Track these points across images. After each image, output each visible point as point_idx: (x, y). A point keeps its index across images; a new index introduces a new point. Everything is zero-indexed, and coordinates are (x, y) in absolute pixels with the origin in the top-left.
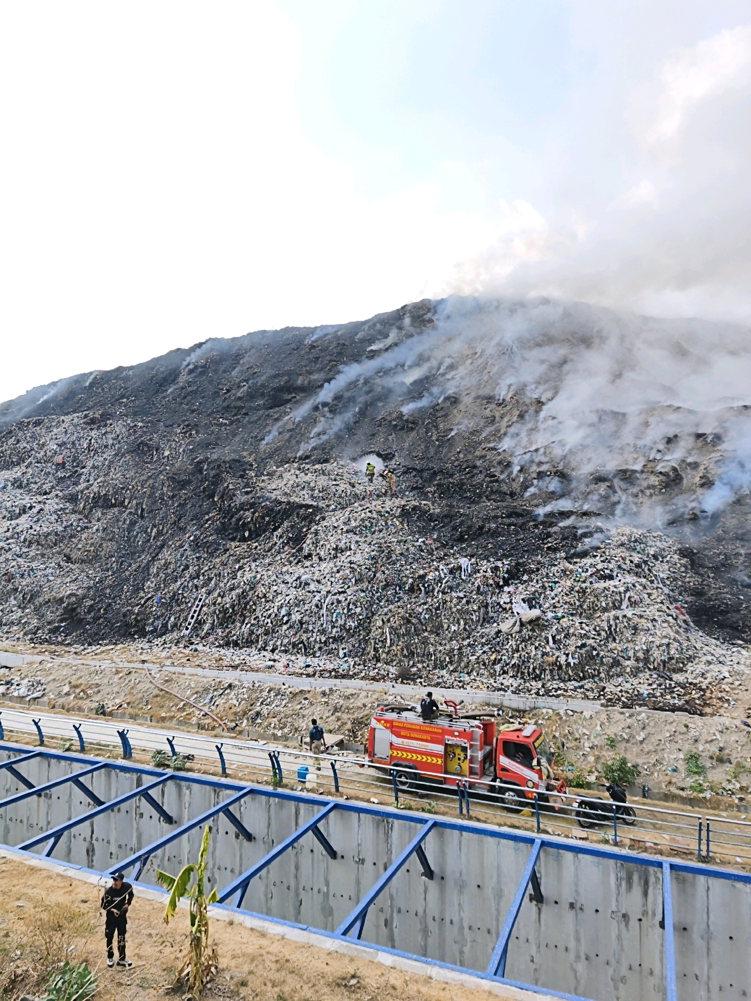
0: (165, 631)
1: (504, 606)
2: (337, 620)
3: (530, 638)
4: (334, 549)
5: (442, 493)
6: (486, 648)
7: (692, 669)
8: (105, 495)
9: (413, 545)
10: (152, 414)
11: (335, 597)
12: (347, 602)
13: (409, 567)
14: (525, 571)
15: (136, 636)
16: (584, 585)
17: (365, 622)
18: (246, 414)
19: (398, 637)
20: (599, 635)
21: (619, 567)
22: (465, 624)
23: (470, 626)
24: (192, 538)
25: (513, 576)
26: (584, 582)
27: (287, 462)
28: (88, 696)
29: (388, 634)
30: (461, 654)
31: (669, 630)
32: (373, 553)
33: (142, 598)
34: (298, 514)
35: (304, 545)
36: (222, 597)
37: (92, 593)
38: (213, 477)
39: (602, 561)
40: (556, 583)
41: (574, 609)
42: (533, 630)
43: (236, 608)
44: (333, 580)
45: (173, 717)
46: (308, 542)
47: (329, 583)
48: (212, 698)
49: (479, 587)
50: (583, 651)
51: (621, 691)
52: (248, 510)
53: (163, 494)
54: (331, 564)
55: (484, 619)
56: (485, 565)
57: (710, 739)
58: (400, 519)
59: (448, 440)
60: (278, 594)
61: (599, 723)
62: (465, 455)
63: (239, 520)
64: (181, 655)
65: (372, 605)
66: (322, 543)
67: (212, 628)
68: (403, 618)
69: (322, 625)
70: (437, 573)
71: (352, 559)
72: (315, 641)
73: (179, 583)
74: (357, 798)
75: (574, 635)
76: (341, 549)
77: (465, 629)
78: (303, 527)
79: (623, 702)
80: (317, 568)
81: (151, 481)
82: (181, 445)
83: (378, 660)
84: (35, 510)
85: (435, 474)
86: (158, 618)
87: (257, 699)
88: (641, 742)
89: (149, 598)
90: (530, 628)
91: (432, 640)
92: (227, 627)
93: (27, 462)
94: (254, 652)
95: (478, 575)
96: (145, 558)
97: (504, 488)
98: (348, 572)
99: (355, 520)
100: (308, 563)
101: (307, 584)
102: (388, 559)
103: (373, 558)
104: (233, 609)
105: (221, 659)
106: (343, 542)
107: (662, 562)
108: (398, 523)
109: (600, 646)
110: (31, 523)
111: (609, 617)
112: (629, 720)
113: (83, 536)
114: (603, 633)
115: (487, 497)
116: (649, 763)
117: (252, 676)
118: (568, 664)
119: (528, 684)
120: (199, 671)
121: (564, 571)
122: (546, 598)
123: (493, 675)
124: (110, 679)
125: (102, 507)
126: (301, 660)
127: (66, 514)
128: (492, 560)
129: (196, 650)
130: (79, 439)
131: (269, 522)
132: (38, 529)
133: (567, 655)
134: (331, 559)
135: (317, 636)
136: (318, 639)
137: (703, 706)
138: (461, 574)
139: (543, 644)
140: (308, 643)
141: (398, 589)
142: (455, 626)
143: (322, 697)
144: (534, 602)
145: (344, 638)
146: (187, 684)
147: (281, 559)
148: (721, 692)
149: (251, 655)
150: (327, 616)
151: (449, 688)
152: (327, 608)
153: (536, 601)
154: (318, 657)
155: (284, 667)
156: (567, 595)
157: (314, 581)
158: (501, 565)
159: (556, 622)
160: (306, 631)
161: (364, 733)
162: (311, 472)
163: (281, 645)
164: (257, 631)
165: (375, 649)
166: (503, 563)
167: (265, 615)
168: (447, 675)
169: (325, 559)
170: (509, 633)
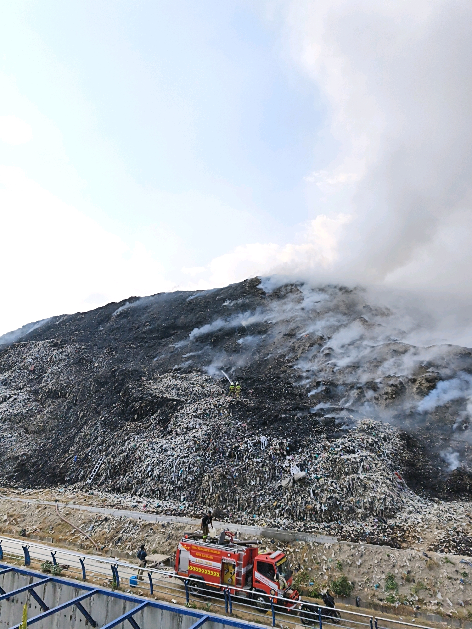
0: (77, 480)
1: (286, 469)
2: (181, 475)
3: (299, 491)
4: (185, 428)
5: (257, 394)
6: (271, 497)
7: (399, 516)
8: (55, 390)
9: (234, 427)
10: (91, 341)
11: (182, 460)
12: (189, 463)
13: (229, 441)
14: (300, 446)
15: (59, 484)
16: (335, 457)
17: (199, 477)
18: (147, 342)
19: (218, 488)
20: (342, 490)
21: (359, 445)
22: (260, 480)
23: (263, 482)
24: (103, 419)
25: (292, 449)
26: (336, 454)
27: (167, 372)
28: (17, 523)
29: (211, 485)
30: (255, 500)
31: (386, 489)
32: (208, 431)
33: (66, 457)
34: (167, 405)
35: (169, 425)
36: (114, 458)
37: (37, 453)
38: (121, 381)
39: (348, 441)
40: (318, 454)
41: (328, 473)
42: (301, 486)
43: (122, 466)
44: (182, 448)
45: (67, 539)
46: (171, 423)
47: (179, 450)
48: (93, 527)
49: (271, 456)
50: (330, 502)
51: (353, 530)
52: (138, 402)
53: (89, 390)
54: (183, 438)
55: (273, 477)
56: (276, 441)
57: (402, 565)
58: (228, 410)
59: (265, 360)
60: (147, 457)
61: (333, 552)
62: (275, 370)
63: (132, 408)
64: (82, 497)
65: (204, 466)
66: (179, 424)
67: (106, 479)
68: (221, 475)
69: (172, 478)
70: (246, 445)
71: (196, 434)
72: (167, 489)
73: (90, 448)
74: (163, 599)
75: (326, 490)
76: (190, 428)
77: (260, 483)
78: (170, 413)
79: (352, 538)
80: (174, 440)
81: (84, 382)
82: (105, 360)
83: (204, 504)
84: (11, 399)
85: (254, 381)
86: (73, 472)
87: (121, 528)
88: (360, 566)
89: (71, 458)
90: (299, 484)
91: (239, 491)
92: (115, 479)
93: (13, 369)
94: (129, 496)
95: (271, 447)
96: (73, 431)
97: (296, 392)
98: (191, 443)
99: (201, 410)
100: (169, 437)
101: (166, 450)
102: (217, 435)
103: (208, 435)
104: (120, 466)
105: (106, 500)
106: (192, 423)
107: (389, 443)
108: (226, 412)
109: (342, 498)
110: (8, 408)
111: (349, 478)
112: (353, 551)
113: (38, 416)
114: (345, 490)
115: (285, 397)
116: (363, 581)
117: (122, 513)
118: (321, 510)
119: (295, 524)
120: (89, 508)
121: (324, 447)
122: (311, 464)
123: (274, 516)
124: (33, 512)
125: (53, 398)
126: (157, 502)
127: (30, 402)
128: (280, 438)
129: (92, 494)
130: (46, 355)
131: (149, 410)
132: (11, 411)
133: (321, 504)
134: (183, 434)
135: (168, 485)
136: (168, 488)
137: (402, 542)
138: (260, 446)
139: (306, 496)
140: (162, 490)
141: (221, 455)
142: (254, 481)
143: (162, 528)
144: (304, 467)
145: (185, 488)
146: (79, 517)
147: (153, 434)
148: (415, 532)
149: (126, 498)
150: (176, 472)
151: (244, 524)
152: (176, 467)
153: (305, 467)
154: (167, 500)
155: (144, 507)
156: (325, 463)
157: (170, 448)
158: (285, 441)
159: (316, 481)
160: (162, 482)
162: (179, 379)
163: (146, 491)
164: (132, 481)
165: (203, 496)
166: (287, 440)
167: (138, 471)
168: (246, 516)
169: (179, 434)
170: (287, 488)
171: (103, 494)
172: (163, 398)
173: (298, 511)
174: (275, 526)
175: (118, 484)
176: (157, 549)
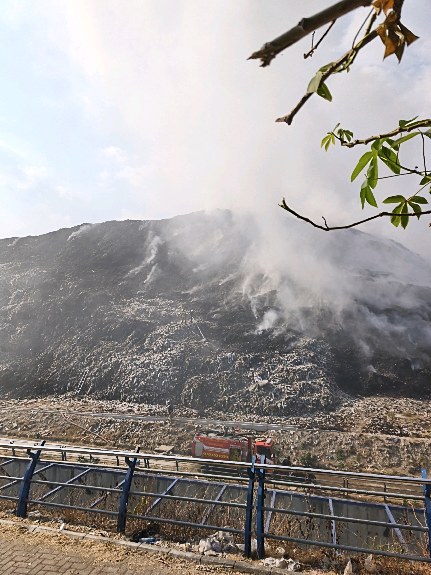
0: (65, 391)
1: (250, 378)
2: (164, 385)
3: (263, 394)
6: (241, 399)
8: (25, 312)
9: (203, 345)
11: (163, 373)
12: (169, 375)
13: (201, 357)
14: (260, 360)
16: (288, 368)
17: (179, 386)
18: (107, 268)
19: (198, 394)
20: (296, 393)
21: (304, 358)
22: (230, 387)
23: (233, 388)
25: (255, 362)
26: (288, 366)
27: (132, 297)
28: (29, 429)
29: (192, 392)
30: (229, 402)
31: (328, 390)
32: (182, 349)
33: (50, 372)
34: (140, 327)
35: (145, 344)
36: (99, 372)
37: (18, 369)
38: (90, 304)
39: (296, 355)
40: (275, 366)
41: (284, 380)
42: (264, 391)
43: (108, 378)
44: (162, 363)
46: (147, 342)
47: (159, 365)
48: (101, 428)
49: (237, 368)
50: (289, 401)
51: (306, 420)
52: (112, 324)
53: (60, 312)
54: (160, 355)
55: (240, 384)
56: (240, 357)
57: (346, 443)
58: (195, 331)
59: (217, 287)
60: (132, 371)
61: (297, 436)
63: (107, 329)
64: (78, 405)
65: (182, 377)
66: (154, 343)
67: (93, 389)
68: (199, 384)
69: (156, 387)
70: (216, 361)
71: (171, 352)
72: (153, 396)
73: (72, 364)
75: (284, 393)
76: (165, 346)
77: (230, 389)
78: (144, 334)
79: (308, 426)
80: (152, 357)
81: (53, 305)
82: (70, 285)
83: (187, 407)
86: (60, 384)
87: (126, 428)
88: (317, 445)
89: (55, 372)
90: (263, 389)
91: (214, 396)
92: (102, 389)
95: (237, 362)
97: (247, 315)
98: (169, 359)
99: (172, 331)
100: (147, 354)
101: (149, 366)
102: (190, 352)
103: (182, 352)
105: (102, 407)
106: (167, 342)
107: (324, 355)
108: (194, 333)
109: (296, 398)
111: (300, 384)
112: (311, 435)
113: (12, 336)
114: (298, 392)
115: (238, 319)
116: (320, 455)
118: (282, 407)
119: (262, 418)
120: (91, 414)
121: (278, 360)
122: (270, 374)
123: (245, 413)
124: (41, 419)
126: (146, 407)
128: (243, 354)
129: (86, 402)
131: (124, 331)
133: (281, 403)
134: (159, 352)
135: (154, 393)
137: (343, 427)
138: (228, 361)
139: (270, 397)
140: (149, 397)
141: (196, 368)
142: (225, 388)
145: (168, 395)
146: (86, 421)
147: (132, 351)
148: (351, 420)
149: (117, 404)
150: (159, 383)
151: (224, 420)
152: (159, 379)
153: (265, 376)
154: (155, 405)
155: (137, 410)
156: (280, 372)
157: (151, 364)
158: (248, 357)
159: (275, 386)
160: (148, 391)
161: (184, 445)
162: (146, 304)
163: (134, 398)
164: (120, 390)
165: (185, 401)
166: (249, 356)
167: (124, 382)
168: (223, 414)
169: (156, 352)
170: (253, 392)
171: (95, 401)
172: (135, 320)
173: (264, 409)
174: (250, 421)
175: (107, 393)
176: (160, 442)
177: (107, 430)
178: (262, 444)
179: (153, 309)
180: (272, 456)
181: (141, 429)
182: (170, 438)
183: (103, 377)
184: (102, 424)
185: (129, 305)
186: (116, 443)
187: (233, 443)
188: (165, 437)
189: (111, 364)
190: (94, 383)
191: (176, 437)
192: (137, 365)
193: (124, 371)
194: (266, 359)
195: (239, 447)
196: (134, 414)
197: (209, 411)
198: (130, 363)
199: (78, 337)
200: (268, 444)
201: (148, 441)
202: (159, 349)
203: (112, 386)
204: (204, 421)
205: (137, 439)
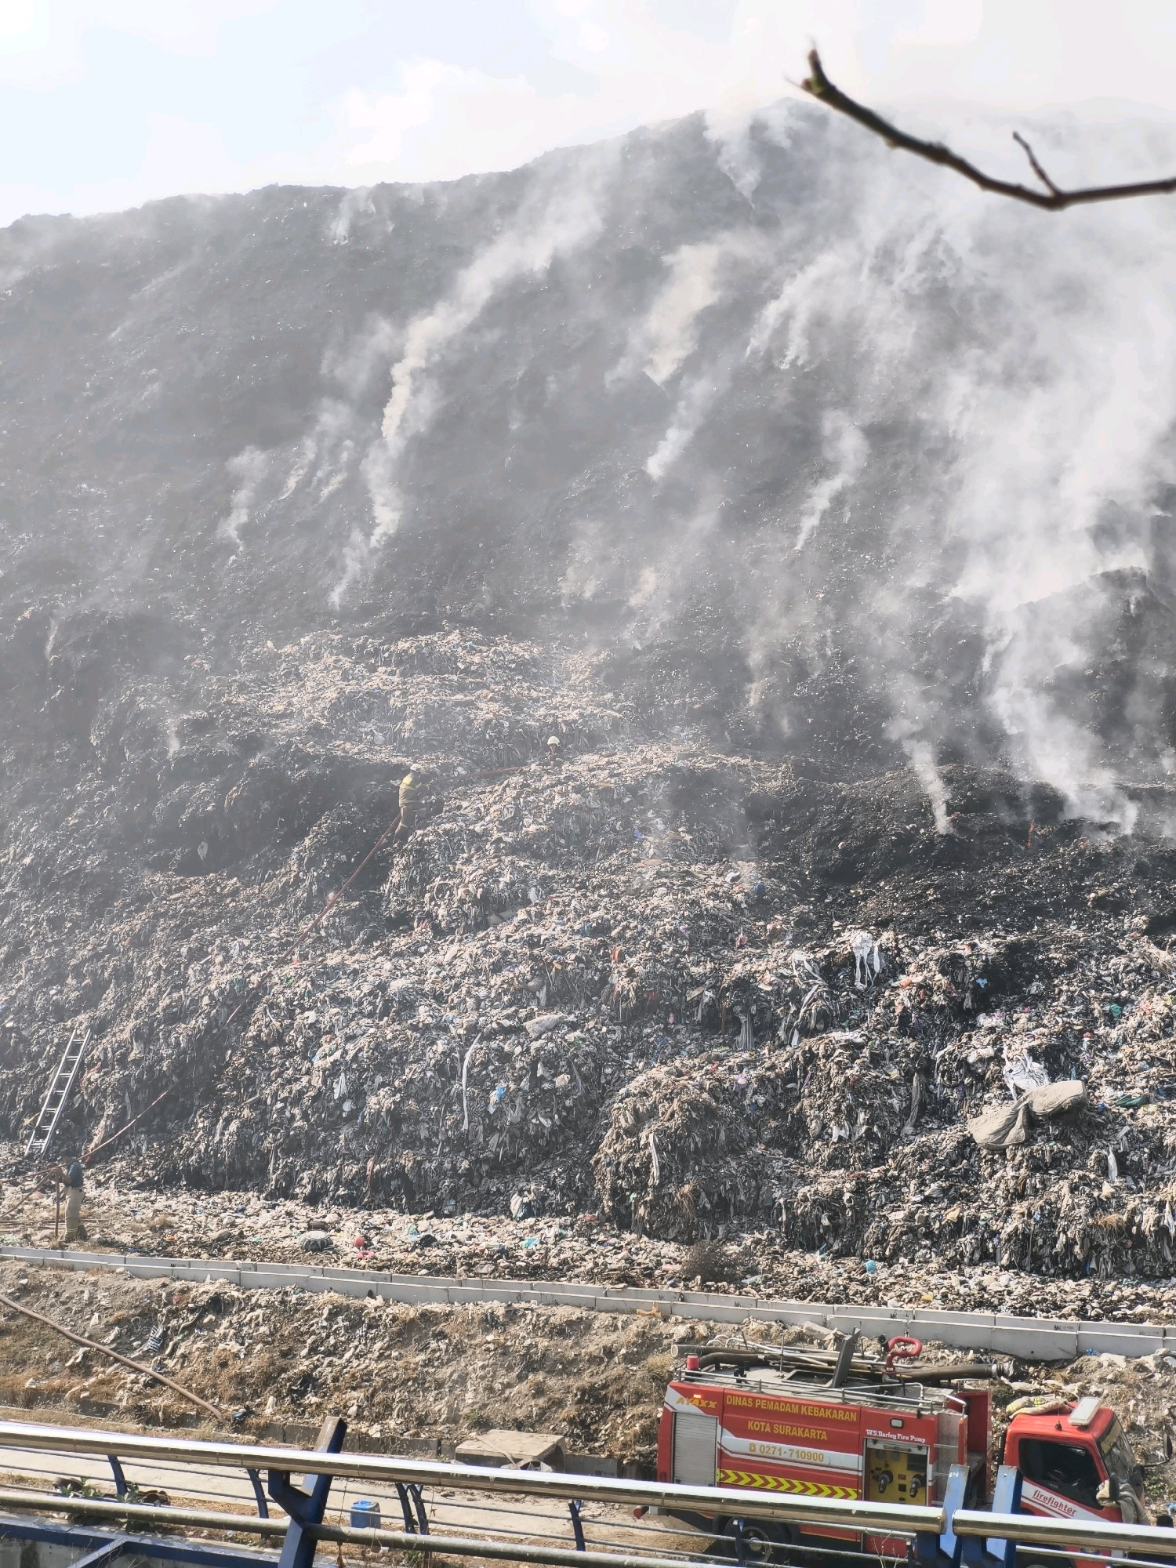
1: (980, 1068)
2: (500, 1111)
3: (1056, 1160)
4: (475, 902)
6: (931, 1189)
11: (494, 1045)
12: (527, 1059)
14: (1034, 969)
17: (581, 1115)
19: (684, 1159)
22: (870, 1122)
23: (882, 1128)
24: (27, 861)
25: (1002, 984)
27: (307, 628)
29: (652, 1150)
30: (861, 1204)
32: (594, 915)
34: (359, 794)
35: (386, 888)
36: (147, 1041)
38: (80, 672)
40: (1122, 1002)
42: (1063, 1138)
43: (190, 1074)
44: (482, 992)
45: (62, 1390)
46: (395, 876)
47: (470, 1002)
48: (166, 1336)
49: (905, 1016)
52: (205, 778)
54: (472, 947)
55: (922, 1106)
58: (667, 812)
60: (319, 1033)
63: (178, 808)
65: (599, 1068)
66: (438, 881)
67: (119, 1131)
68: (693, 1105)
69: (458, 1124)
71: (536, 930)
72: (439, 1170)
76: (499, 901)
77: (869, 1134)
80: (430, 958)
83: (626, 1225)
87: (298, 1336)
90: (1054, 1131)
91: (778, 1168)
94: (258, 1204)
95: (905, 980)
98: (524, 969)
99: (535, 815)
100: (400, 943)
101: (407, 1006)
103: (595, 931)
104: (181, 1077)
105: (164, 1224)
106: (506, 878)
117: (272, 1273)
118: (1162, 1233)
119: (1052, 1288)
120: (113, 1260)
121: (1144, 970)
122: (1096, 1045)
123: (955, 1264)
126: (404, 1226)
128: (938, 935)
133: (1161, 1206)
134: (468, 929)
135: (443, 1154)
136: (447, 1165)
138: (853, 979)
139: (1092, 1176)
140: (419, 1175)
141: (671, 1020)
142: (841, 1127)
143: (487, 1331)
144: (1063, 1058)
145: (521, 1162)
146: (86, 1296)
147: (316, 927)
149: (249, 1211)
150: (472, 1099)
151: (837, 1301)
152: (470, 1076)
153: (1067, 1057)
154: (450, 1216)
155: (358, 1245)
156: (1154, 1037)
157: (425, 995)
158: (967, 952)
159: (1126, 1113)
160: (412, 1143)
161: (614, 1428)
162: (387, 663)
163: (338, 1181)
164: (262, 1140)
165: (617, 1193)
166: (973, 946)
167: (283, 1095)
168: (828, 1265)
169: (452, 931)
170: (998, 1150)
171: (132, 1197)
172: (331, 760)
173: (1062, 1239)
174: (980, 1304)
175: (191, 1152)
176: (486, 1412)
177: (200, 1344)
178: (1045, 1427)
179: (424, 691)
180: (1104, 1490)
181: (378, 1345)
182: (539, 1391)
183: (165, 1065)
184: (174, 1314)
185: (295, 676)
186: (249, 1412)
187: (884, 1423)
188: (509, 1385)
189: (206, 1000)
190: (122, 1102)
191: (568, 1390)
192: (348, 1001)
193: (279, 1039)
194: (1071, 965)
195: (915, 1443)
196: (342, 1267)
197: (747, 1252)
198: (310, 994)
199: (24, 856)
200: (1083, 1428)
201: (419, 1407)
202: (466, 915)
203: (217, 1113)
204: (722, 1302)
205: (359, 1394)
